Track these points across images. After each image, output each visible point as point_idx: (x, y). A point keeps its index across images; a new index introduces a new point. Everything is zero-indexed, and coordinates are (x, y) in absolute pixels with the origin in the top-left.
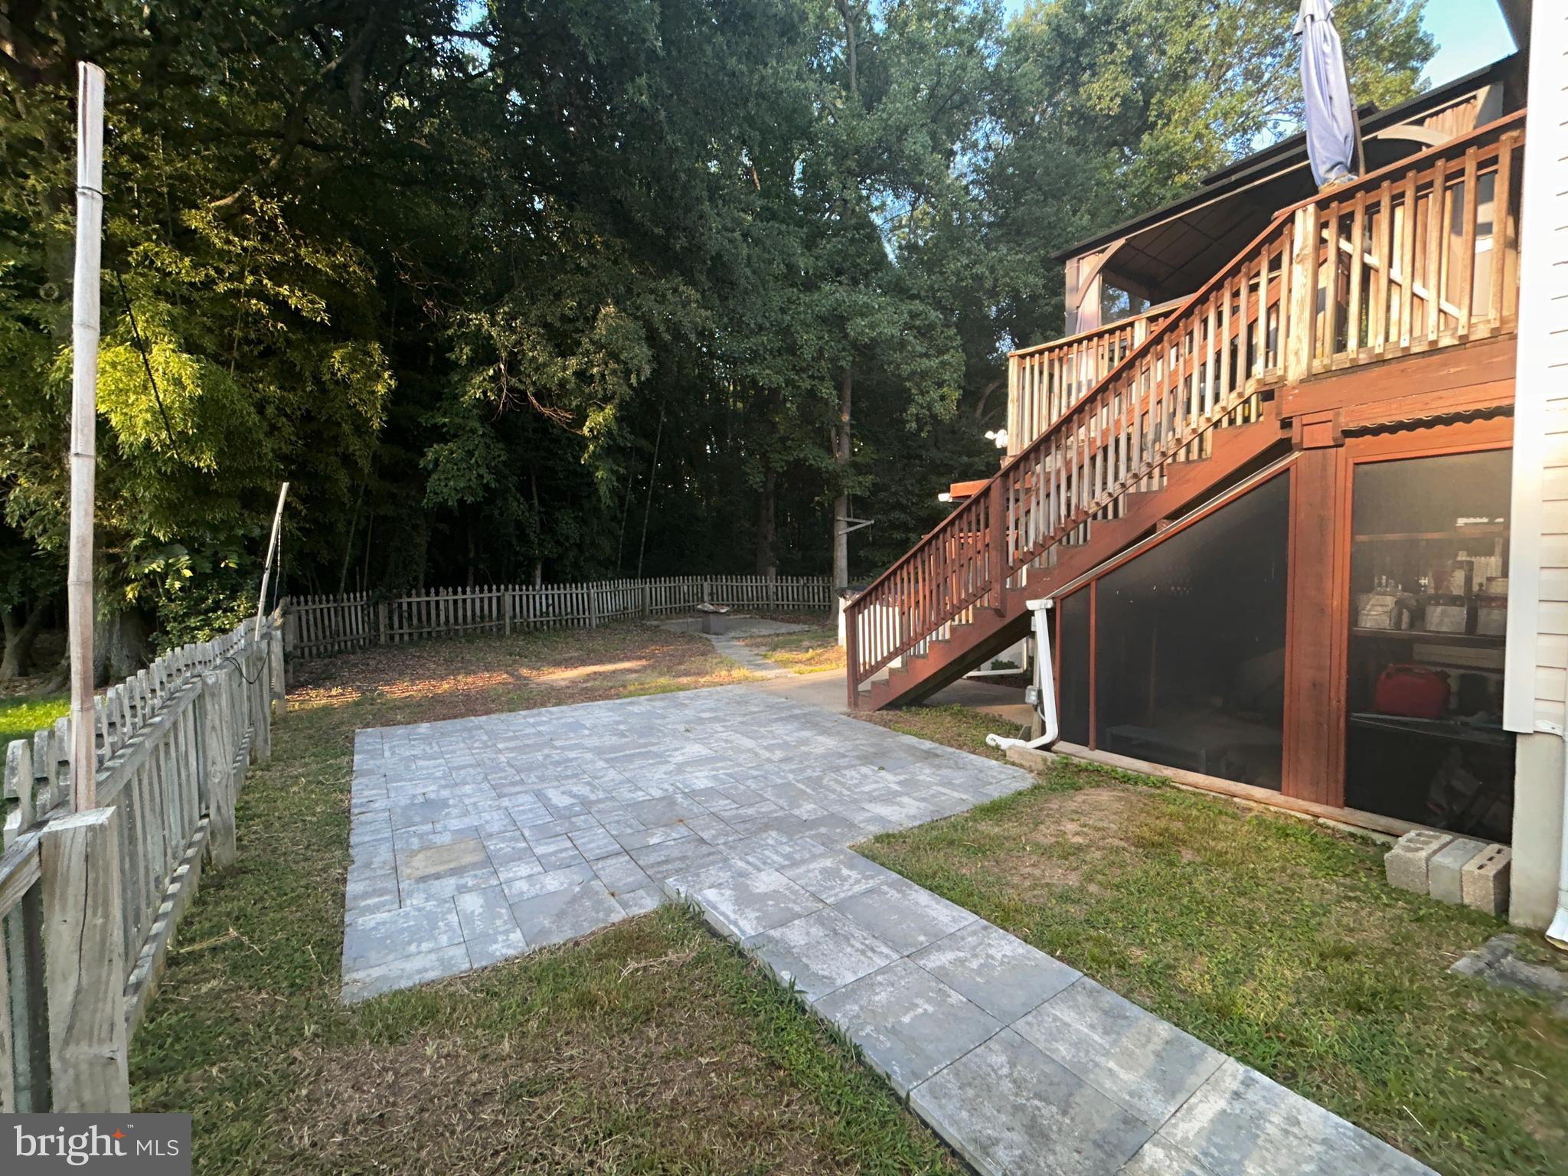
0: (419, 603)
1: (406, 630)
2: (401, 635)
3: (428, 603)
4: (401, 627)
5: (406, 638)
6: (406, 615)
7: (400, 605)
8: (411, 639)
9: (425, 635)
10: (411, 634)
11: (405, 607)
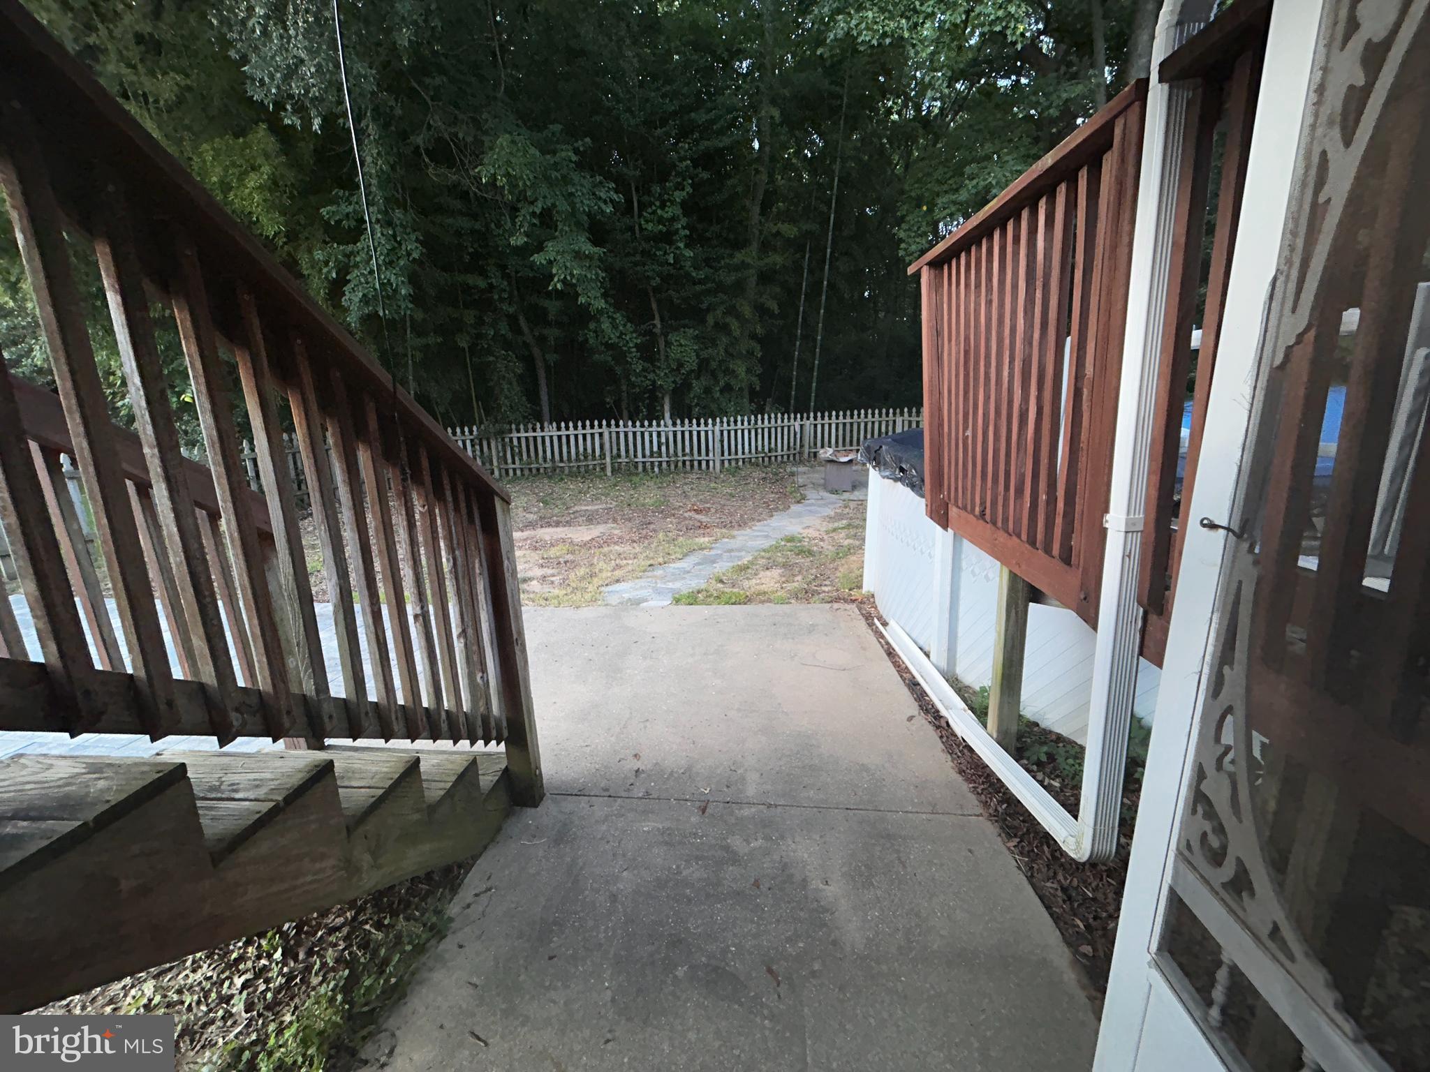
0: (527, 438)
1: (517, 465)
2: (514, 470)
3: (535, 438)
4: (514, 463)
5: (518, 472)
6: (517, 450)
7: (511, 439)
8: (523, 475)
9: (534, 471)
10: (522, 470)
11: (515, 442)
